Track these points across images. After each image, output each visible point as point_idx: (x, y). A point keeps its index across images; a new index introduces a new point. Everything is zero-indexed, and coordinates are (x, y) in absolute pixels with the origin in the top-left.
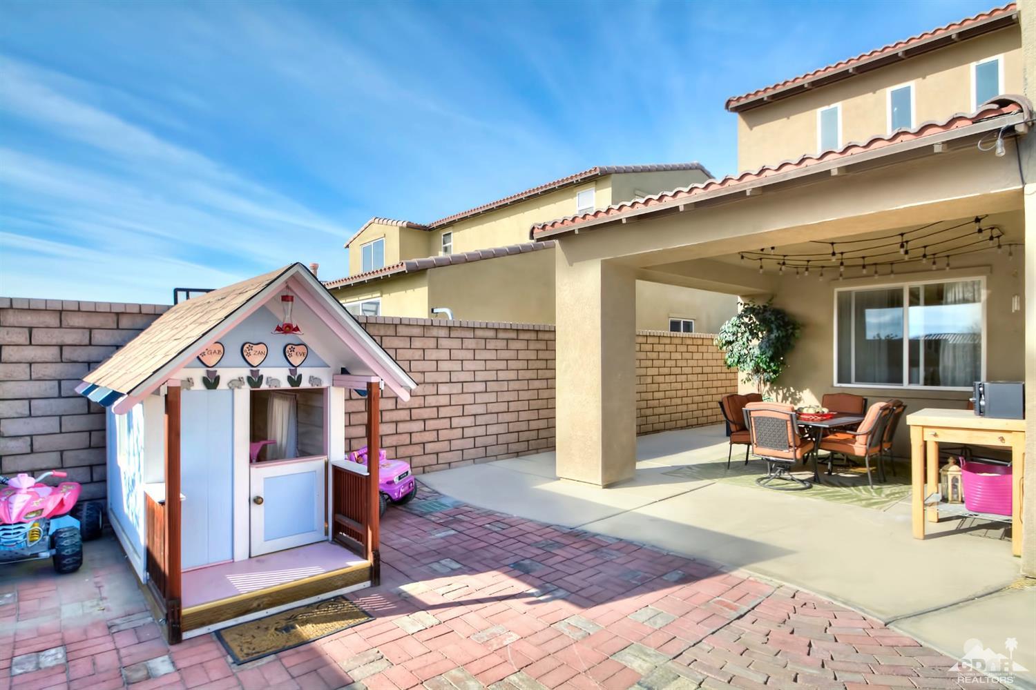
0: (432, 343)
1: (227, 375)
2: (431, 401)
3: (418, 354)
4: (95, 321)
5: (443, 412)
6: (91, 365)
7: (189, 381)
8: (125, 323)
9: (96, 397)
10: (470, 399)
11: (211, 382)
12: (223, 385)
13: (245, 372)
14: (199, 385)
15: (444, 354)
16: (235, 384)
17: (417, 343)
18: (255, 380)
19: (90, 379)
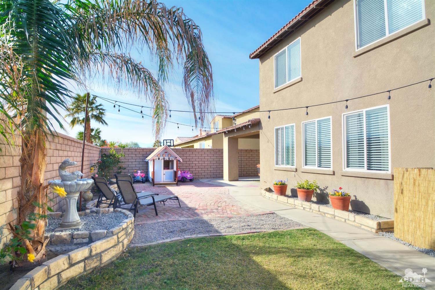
0: (203, 153)
1: (161, 158)
2: (203, 165)
3: (200, 155)
4: (147, 151)
5: (206, 167)
6: (147, 157)
7: (156, 159)
8: (151, 151)
9: (147, 161)
10: (212, 165)
11: (159, 159)
12: (160, 159)
13: (163, 158)
14: (157, 159)
15: (206, 155)
16: (162, 159)
17: (200, 153)
18: (164, 159)
19: (146, 159)
